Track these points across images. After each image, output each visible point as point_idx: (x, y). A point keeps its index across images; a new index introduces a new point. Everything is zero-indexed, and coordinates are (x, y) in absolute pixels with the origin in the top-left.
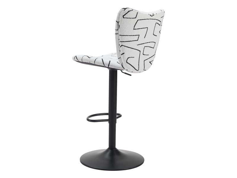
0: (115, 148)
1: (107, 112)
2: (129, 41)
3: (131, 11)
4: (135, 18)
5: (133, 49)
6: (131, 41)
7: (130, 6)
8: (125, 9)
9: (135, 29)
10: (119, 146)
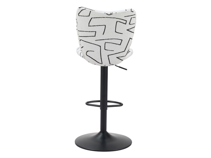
0: (106, 132)
1: (99, 99)
2: (86, 37)
3: (84, 10)
4: (88, 16)
5: (91, 43)
6: (87, 36)
7: (85, 6)
8: (80, 8)
9: (90, 26)
10: (109, 130)
